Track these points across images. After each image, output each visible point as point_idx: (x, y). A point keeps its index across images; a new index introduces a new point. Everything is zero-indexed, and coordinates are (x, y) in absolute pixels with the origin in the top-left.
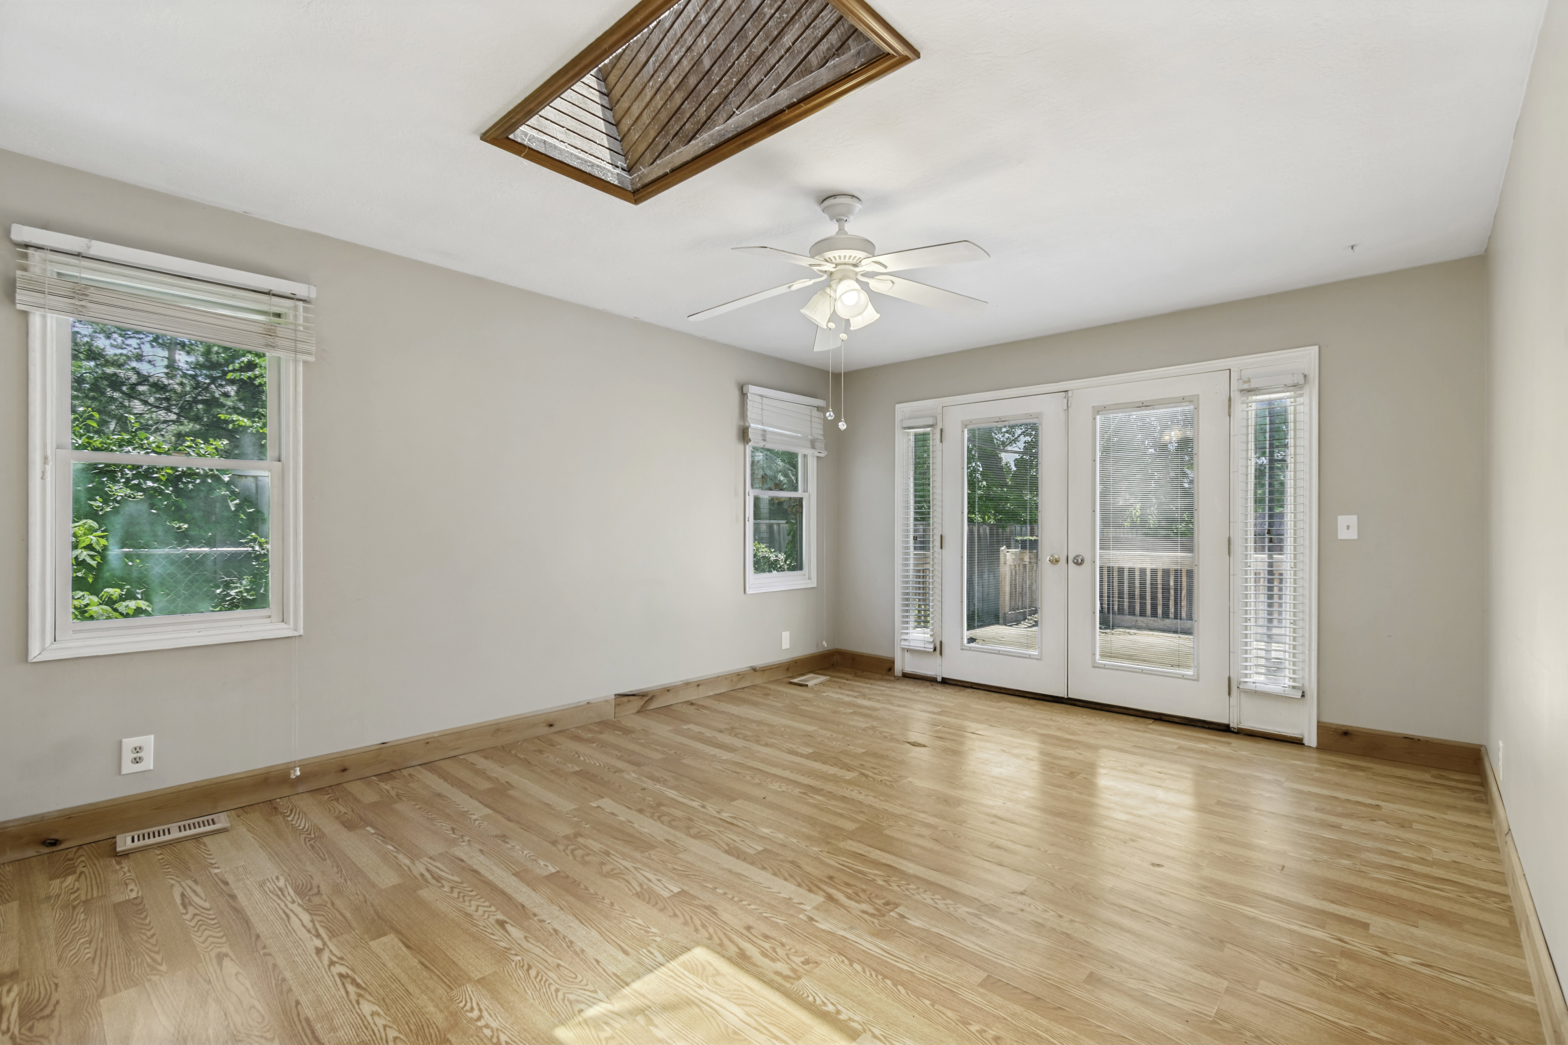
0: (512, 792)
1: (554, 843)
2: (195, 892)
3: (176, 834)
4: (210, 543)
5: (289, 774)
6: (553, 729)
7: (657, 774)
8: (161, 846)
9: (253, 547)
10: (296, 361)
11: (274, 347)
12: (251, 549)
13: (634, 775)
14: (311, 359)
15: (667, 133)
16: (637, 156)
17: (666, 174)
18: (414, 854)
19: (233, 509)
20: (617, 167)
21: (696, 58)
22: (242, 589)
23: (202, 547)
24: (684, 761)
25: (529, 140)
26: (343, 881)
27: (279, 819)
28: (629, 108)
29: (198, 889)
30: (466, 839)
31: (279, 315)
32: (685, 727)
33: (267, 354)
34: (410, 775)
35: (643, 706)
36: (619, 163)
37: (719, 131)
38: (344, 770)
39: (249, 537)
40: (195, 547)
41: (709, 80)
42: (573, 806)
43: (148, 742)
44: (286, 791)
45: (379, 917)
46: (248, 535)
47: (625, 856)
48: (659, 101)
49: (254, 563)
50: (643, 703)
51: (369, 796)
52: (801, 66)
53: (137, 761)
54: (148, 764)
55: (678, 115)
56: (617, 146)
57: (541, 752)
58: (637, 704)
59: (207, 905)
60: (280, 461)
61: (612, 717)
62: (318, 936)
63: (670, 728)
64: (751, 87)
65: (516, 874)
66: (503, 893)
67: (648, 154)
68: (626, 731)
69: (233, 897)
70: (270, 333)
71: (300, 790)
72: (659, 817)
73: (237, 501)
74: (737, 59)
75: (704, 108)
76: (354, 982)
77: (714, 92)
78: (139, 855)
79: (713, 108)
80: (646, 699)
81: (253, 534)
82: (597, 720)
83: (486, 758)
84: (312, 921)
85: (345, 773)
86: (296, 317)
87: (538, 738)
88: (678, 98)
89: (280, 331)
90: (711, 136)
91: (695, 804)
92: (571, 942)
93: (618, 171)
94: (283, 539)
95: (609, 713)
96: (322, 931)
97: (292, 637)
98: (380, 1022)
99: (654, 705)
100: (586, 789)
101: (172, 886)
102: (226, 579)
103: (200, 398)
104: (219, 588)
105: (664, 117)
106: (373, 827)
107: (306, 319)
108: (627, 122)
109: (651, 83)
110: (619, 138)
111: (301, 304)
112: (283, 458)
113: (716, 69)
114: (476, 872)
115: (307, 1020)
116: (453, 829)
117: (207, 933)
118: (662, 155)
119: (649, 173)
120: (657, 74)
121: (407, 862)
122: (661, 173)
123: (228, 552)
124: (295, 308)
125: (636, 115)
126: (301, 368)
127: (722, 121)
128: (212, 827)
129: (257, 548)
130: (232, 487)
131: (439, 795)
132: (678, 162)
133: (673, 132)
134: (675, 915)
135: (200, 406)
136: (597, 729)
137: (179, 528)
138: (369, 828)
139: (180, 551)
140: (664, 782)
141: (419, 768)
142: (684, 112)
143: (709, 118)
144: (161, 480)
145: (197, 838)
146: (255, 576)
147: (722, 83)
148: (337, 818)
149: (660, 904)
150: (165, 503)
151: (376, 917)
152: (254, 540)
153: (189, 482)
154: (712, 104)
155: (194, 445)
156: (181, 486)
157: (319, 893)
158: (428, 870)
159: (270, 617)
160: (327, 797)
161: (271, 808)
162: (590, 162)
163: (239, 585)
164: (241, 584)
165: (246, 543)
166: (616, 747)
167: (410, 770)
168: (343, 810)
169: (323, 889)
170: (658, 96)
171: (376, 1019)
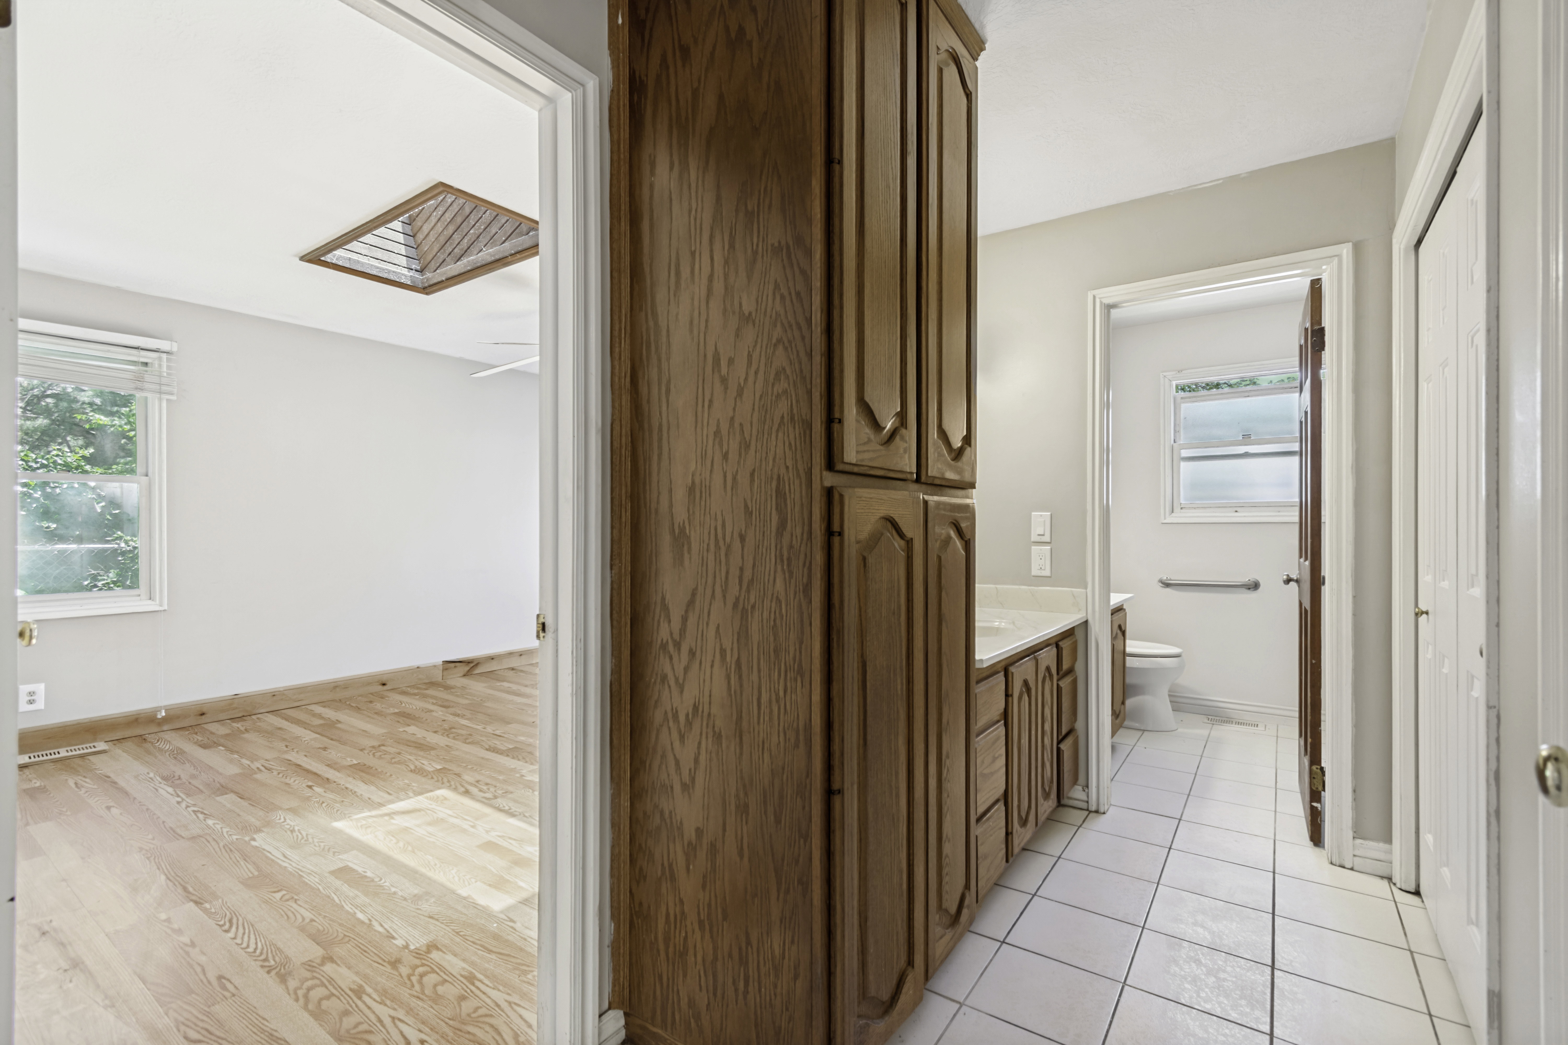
0: (339, 725)
1: (362, 750)
2: (85, 782)
3: (63, 753)
4: (80, 540)
5: (156, 715)
6: (385, 688)
7: (460, 712)
8: (54, 761)
9: (119, 544)
10: (160, 400)
11: (142, 390)
12: (116, 546)
13: (441, 713)
14: (174, 398)
15: (445, 251)
16: (426, 263)
17: (442, 281)
18: (253, 758)
19: (99, 510)
20: (412, 269)
21: (461, 205)
22: (109, 581)
23: (70, 544)
24: (485, 704)
25: (337, 259)
26: (198, 773)
27: (148, 745)
28: (421, 227)
29: (87, 780)
30: (295, 750)
31: (146, 364)
32: (499, 684)
33: (137, 395)
34: (258, 718)
35: (469, 671)
36: (413, 267)
37: (473, 260)
38: (203, 714)
39: (115, 535)
40: (63, 543)
41: (469, 222)
42: (383, 731)
43: (40, 688)
44: (154, 729)
45: (222, 786)
46: (114, 534)
47: (411, 754)
48: (439, 227)
49: (120, 559)
50: (468, 668)
51: (221, 730)
52: (517, 230)
53: (31, 702)
54: (40, 705)
55: (451, 241)
56: (412, 252)
57: (371, 702)
58: (465, 668)
59: (95, 787)
60: (147, 476)
61: (440, 679)
62: (178, 796)
63: (486, 685)
64: (492, 234)
65: (328, 765)
66: (315, 774)
67: (433, 262)
68: (447, 688)
69: (115, 783)
70: (139, 379)
71: (165, 728)
72: (447, 735)
73: (103, 504)
74: (484, 213)
75: (465, 241)
76: (202, 813)
77: (472, 231)
78: (36, 767)
79: (471, 243)
80: (472, 665)
81: (119, 533)
82: (427, 681)
83: (324, 707)
84: (175, 791)
85: (203, 717)
86: (160, 365)
87: (372, 694)
88: (451, 229)
89: (147, 377)
90: (468, 262)
91: (479, 727)
92: (355, 792)
93: (412, 273)
94: (151, 536)
95: (438, 676)
96: (180, 794)
97: (158, 611)
98: (218, 827)
99: (478, 671)
100: (399, 722)
101: (67, 780)
102: (93, 572)
103: (49, 392)
104: (87, 580)
105: (442, 239)
106: (223, 746)
107: (169, 367)
108: (420, 236)
109: (435, 214)
110: (415, 247)
111: (164, 356)
112: (150, 474)
113: (472, 216)
114: (299, 765)
115: (171, 828)
116: (287, 746)
117: (97, 799)
118: (441, 267)
119: (433, 277)
120: (438, 208)
121: (248, 762)
122: (440, 280)
123: (96, 549)
124: (160, 359)
125: (426, 233)
126: (164, 404)
127: (475, 252)
128: (93, 750)
129: (123, 545)
130: (98, 491)
131: (280, 729)
132: (451, 274)
133: (448, 252)
134: (432, 778)
135: (49, 400)
136: (424, 687)
137: (48, 527)
138: (221, 748)
139: (49, 547)
140: (463, 716)
141: (267, 714)
142: (453, 240)
143: (468, 248)
144: (30, 485)
145: (82, 756)
146: (121, 569)
147: (475, 227)
148: (195, 743)
149: (425, 774)
150: (35, 505)
151: (221, 787)
152: (120, 538)
153: (56, 487)
154: (470, 240)
155: (60, 454)
156: (49, 490)
157: (180, 778)
158: (263, 766)
159: (139, 595)
160: (187, 732)
161: (142, 739)
162: (387, 270)
163: (106, 578)
164: (108, 576)
165: (112, 540)
166: (432, 697)
167: (259, 716)
168: (200, 739)
169: (182, 776)
170: (439, 224)
171: (217, 826)
